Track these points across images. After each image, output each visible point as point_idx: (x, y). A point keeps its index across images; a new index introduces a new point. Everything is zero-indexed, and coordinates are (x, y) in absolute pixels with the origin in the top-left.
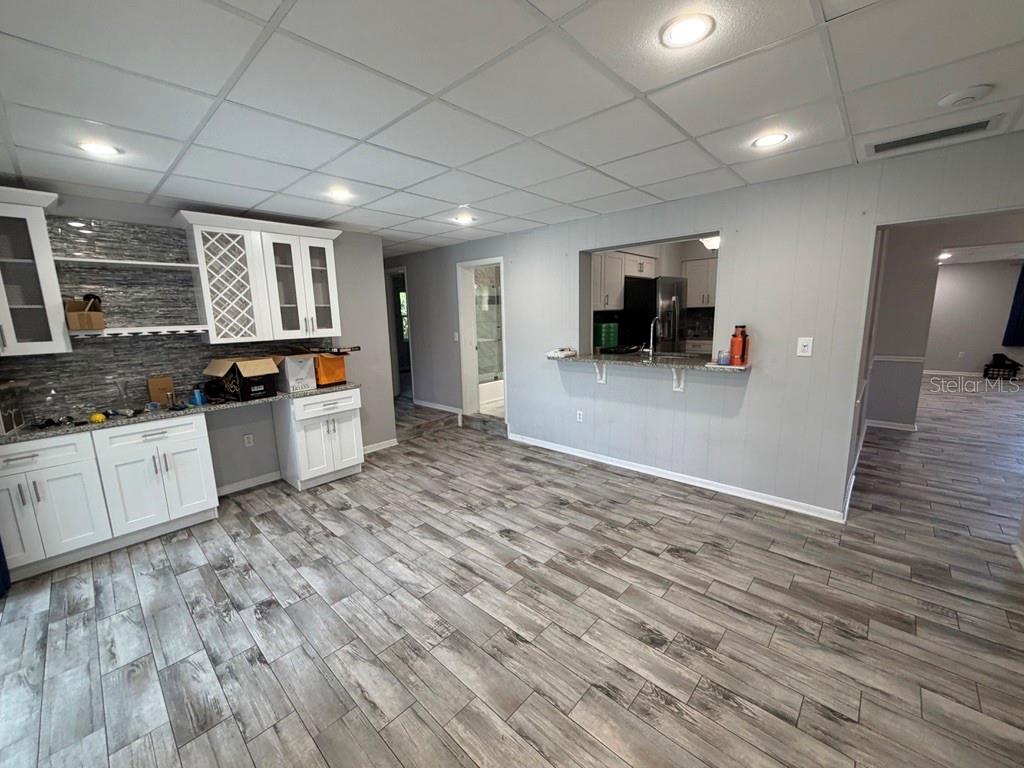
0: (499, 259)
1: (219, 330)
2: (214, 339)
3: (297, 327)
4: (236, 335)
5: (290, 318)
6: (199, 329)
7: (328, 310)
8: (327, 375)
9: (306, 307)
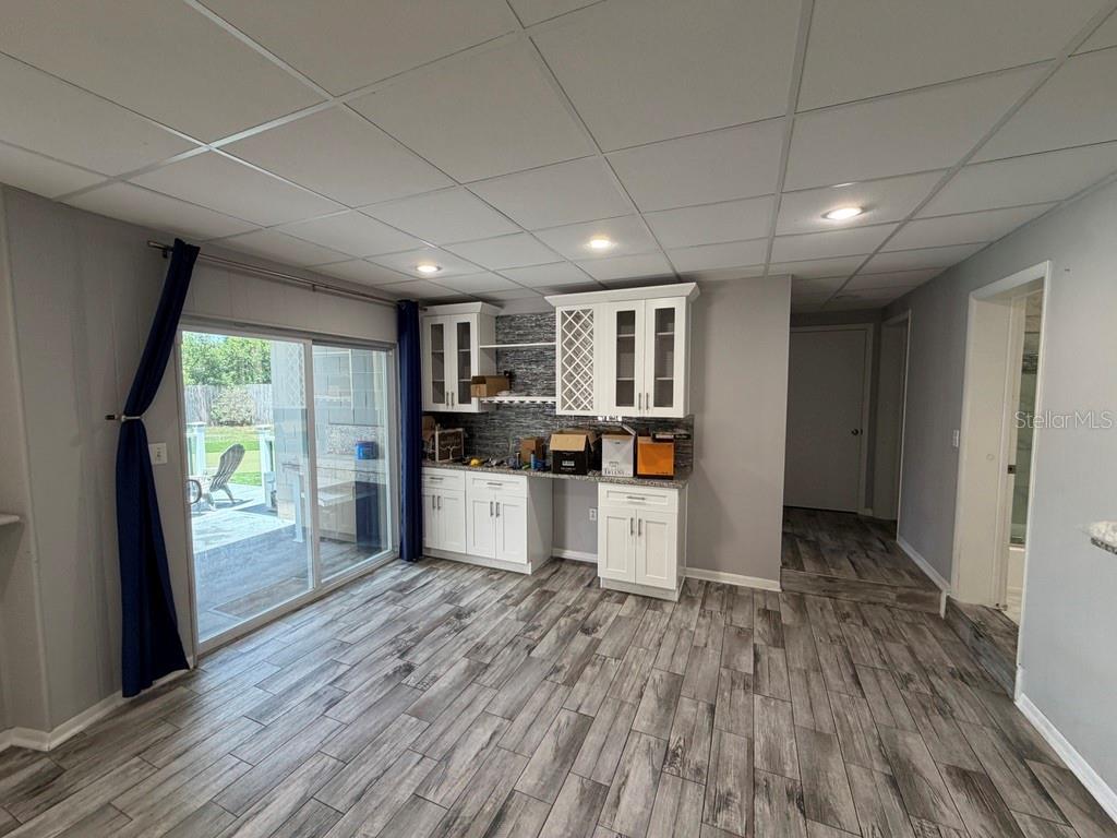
0: (1044, 269)
1: (564, 403)
2: (559, 411)
3: (631, 403)
4: (577, 407)
5: (625, 393)
6: (549, 400)
7: (670, 384)
8: (645, 463)
9: (644, 381)
